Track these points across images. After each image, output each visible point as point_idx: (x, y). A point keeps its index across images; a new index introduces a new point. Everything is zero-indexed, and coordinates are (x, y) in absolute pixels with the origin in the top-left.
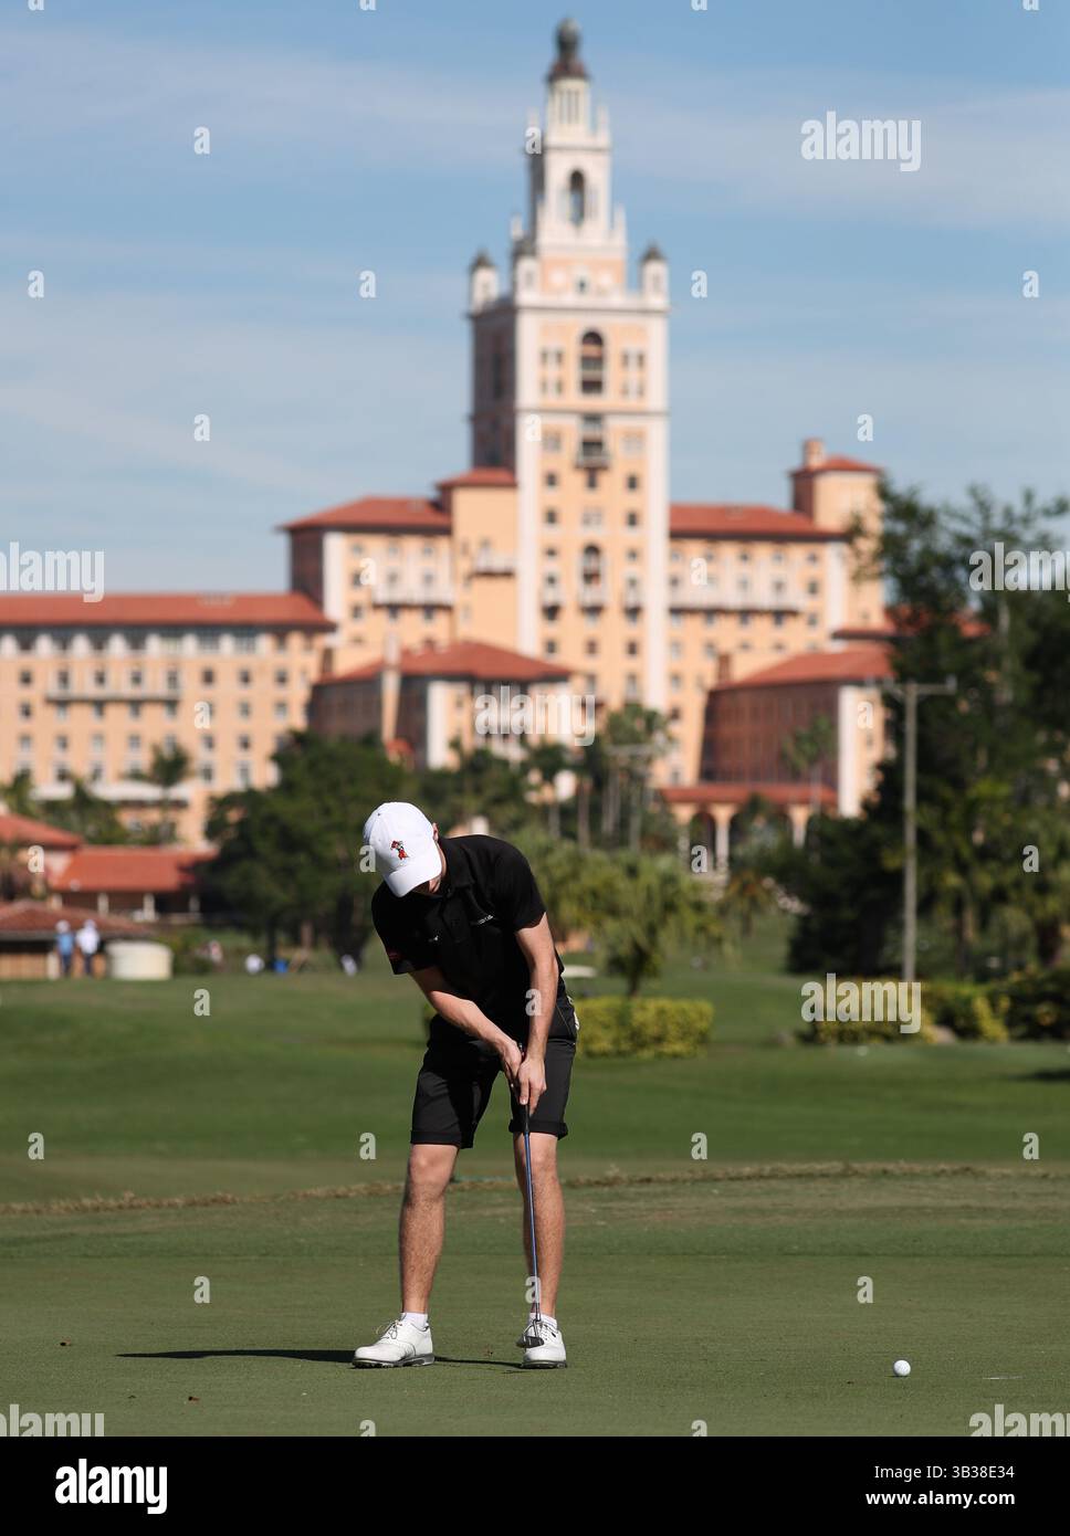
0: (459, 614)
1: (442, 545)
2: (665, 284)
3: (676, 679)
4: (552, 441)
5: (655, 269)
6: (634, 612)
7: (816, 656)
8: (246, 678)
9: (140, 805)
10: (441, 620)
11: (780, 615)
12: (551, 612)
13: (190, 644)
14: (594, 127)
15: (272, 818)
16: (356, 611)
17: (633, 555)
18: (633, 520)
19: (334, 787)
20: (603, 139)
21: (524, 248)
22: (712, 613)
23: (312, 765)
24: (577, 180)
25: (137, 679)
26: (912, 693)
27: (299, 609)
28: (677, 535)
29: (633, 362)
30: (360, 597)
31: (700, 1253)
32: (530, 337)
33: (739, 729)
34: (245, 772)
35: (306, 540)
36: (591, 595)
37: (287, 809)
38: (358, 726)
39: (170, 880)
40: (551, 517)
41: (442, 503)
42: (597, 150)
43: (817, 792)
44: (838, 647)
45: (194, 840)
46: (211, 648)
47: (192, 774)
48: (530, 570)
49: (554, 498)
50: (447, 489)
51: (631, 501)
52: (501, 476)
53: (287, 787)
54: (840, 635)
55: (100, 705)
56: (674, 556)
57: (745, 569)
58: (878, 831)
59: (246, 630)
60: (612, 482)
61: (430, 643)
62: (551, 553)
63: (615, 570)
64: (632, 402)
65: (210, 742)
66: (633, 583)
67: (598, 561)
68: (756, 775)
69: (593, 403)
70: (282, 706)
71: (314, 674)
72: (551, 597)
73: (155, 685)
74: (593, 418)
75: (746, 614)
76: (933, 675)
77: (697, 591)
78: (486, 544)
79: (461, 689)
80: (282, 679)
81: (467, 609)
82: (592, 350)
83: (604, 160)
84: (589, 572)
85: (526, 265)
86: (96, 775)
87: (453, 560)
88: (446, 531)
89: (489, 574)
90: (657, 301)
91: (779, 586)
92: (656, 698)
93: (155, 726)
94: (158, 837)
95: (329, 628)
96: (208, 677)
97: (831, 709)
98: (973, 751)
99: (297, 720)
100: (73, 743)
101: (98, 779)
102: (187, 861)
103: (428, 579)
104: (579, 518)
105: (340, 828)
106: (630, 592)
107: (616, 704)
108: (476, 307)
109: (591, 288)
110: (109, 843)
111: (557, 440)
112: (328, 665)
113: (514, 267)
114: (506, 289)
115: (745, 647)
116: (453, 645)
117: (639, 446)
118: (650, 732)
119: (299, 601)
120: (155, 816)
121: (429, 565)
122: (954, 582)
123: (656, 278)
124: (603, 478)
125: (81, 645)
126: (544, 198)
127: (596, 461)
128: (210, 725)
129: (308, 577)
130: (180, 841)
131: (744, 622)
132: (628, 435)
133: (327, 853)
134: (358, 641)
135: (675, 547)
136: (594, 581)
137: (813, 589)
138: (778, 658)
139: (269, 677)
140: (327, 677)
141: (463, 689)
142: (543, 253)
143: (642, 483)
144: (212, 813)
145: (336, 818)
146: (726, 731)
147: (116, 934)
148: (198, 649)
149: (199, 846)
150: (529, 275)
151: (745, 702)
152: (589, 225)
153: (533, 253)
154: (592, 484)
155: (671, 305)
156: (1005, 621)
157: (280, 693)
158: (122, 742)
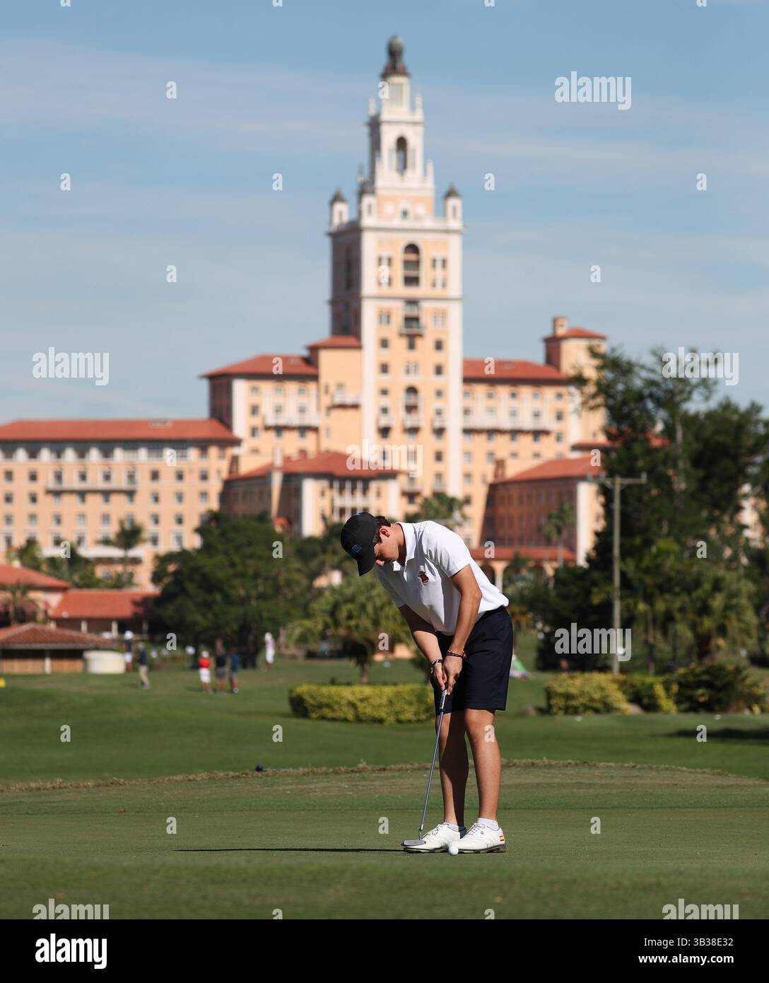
0: (323, 432)
1: (312, 386)
2: (459, 213)
3: (468, 476)
4: (385, 317)
5: (453, 202)
6: (440, 432)
7: (560, 461)
8: (180, 476)
9: (109, 561)
10: (311, 436)
11: (537, 434)
12: (385, 432)
13: (143, 453)
14: (413, 107)
15: (196, 569)
16: (254, 432)
17: (439, 394)
18: (439, 370)
19: (238, 549)
20: (419, 116)
21: (366, 188)
22: (492, 432)
23: (223, 534)
24: (402, 143)
25: (107, 477)
26: (618, 483)
27: (217, 431)
28: (467, 380)
29: (439, 264)
30: (257, 421)
31: (407, 809)
32: (370, 247)
33: (510, 510)
34: (179, 539)
35: (220, 384)
36: (411, 421)
37: (207, 563)
38: (256, 508)
39: (127, 611)
40: (384, 368)
41: (311, 359)
42: (415, 123)
43: (562, 552)
44: (577, 455)
45: (145, 585)
46: (157, 456)
47: (144, 541)
48: (370, 403)
49: (386, 355)
50: (314, 349)
51: (438, 358)
52: (351, 341)
53: (207, 548)
54: (576, 447)
55: (82, 494)
56: (466, 394)
57: (514, 403)
58: (596, 575)
59: (180, 444)
60: (426, 344)
61: (303, 452)
62: (384, 392)
63: (427, 403)
64: (438, 291)
65: (156, 520)
66: (439, 413)
67: (417, 399)
68: (521, 541)
69: (412, 292)
70: (204, 495)
71: (225, 475)
72: (384, 422)
73: (120, 481)
74: (413, 302)
75: (515, 433)
76: (632, 472)
77: (482, 419)
78: (340, 386)
79: (324, 483)
80: (204, 477)
81: (328, 430)
82: (412, 257)
83: (420, 129)
84: (408, 404)
85: (367, 200)
86: (80, 541)
87: (318, 397)
88: (315, 378)
89: (343, 406)
90: (455, 224)
91: (537, 415)
92: (455, 489)
93: (119, 508)
94: (120, 583)
95: (236, 442)
96: (155, 476)
97: (572, 497)
98: (659, 521)
99: (214, 504)
100: (65, 520)
101: (82, 544)
102: (138, 598)
103: (302, 410)
104: (403, 369)
105: (241, 575)
106: (437, 418)
107: (427, 492)
108: (334, 228)
109: (411, 215)
110: (88, 586)
111: (389, 317)
112: (234, 467)
113: (360, 201)
114: (354, 216)
115: (514, 455)
116: (319, 453)
117: (443, 321)
118: (450, 510)
119: (215, 424)
120: (119, 568)
121: (303, 400)
122: (645, 410)
123: (454, 209)
124: (419, 342)
125: (70, 454)
126: (380, 155)
127: (415, 331)
128: (155, 508)
129: (221, 410)
130: (136, 585)
131: (513, 439)
132: (436, 313)
133: (232, 592)
134: (255, 451)
135: (467, 388)
136: (413, 411)
137: (560, 417)
138: (535, 463)
139: (196, 476)
140: (234, 476)
141: (325, 483)
142: (380, 192)
143: (445, 346)
144: (156, 567)
145: (239, 569)
146: (501, 511)
147: (91, 645)
148: (149, 457)
149: (148, 588)
150: (370, 207)
151: (514, 492)
152: (409, 173)
153: (373, 192)
154: (412, 346)
155: (465, 226)
156: (679, 435)
157: (203, 486)
158: (98, 519)
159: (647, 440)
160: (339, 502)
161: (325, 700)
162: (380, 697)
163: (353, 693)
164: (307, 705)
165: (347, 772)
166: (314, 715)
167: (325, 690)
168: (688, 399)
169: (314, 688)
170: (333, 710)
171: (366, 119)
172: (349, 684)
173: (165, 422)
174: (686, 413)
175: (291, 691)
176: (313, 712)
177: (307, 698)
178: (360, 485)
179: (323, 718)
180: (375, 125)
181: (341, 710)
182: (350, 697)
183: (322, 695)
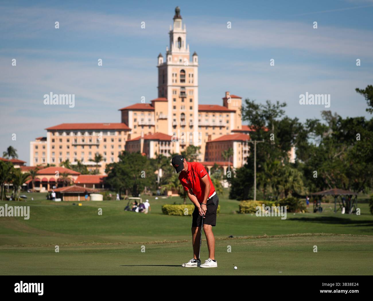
0: (156, 127)
1: (153, 113)
2: (197, 60)
4: (175, 92)
5: (195, 57)
6: (191, 127)
7: (228, 135)
8: (113, 140)
9: (91, 166)
10: (152, 128)
11: (221, 127)
12: (175, 127)
13: (101, 133)
14: (183, 29)
15: (120, 169)
16: (135, 127)
17: (191, 115)
18: (191, 108)
19: (133, 162)
20: (185, 31)
21: (169, 53)
22: (207, 127)
24: (179, 39)
25: (90, 141)
26: (255, 143)
27: (123, 126)
28: (200, 111)
29: (191, 76)
30: (136, 124)
32: (170, 71)
33: (212, 150)
34: (113, 159)
35: (125, 112)
36: (183, 123)
37: (122, 166)
38: (136, 150)
39: (98, 181)
40: (175, 107)
41: (152, 104)
42: (184, 33)
43: (229, 163)
44: (233, 133)
45: (103, 173)
46: (106, 134)
47: (102, 160)
48: (170, 118)
49: (175, 103)
50: (153, 102)
51: (191, 104)
52: (165, 99)
53: (121, 162)
54: (233, 131)
55: (83, 146)
56: (199, 115)
57: (214, 118)
59: (113, 130)
60: (187, 100)
61: (150, 133)
62: (175, 115)
63: (188, 118)
64: (191, 84)
65: (105, 154)
67: (185, 117)
68: (216, 160)
69: (183, 84)
70: (120, 146)
71: (126, 140)
72: (174, 124)
73: (94, 142)
74: (183, 87)
75: (214, 127)
77: (204, 123)
78: (161, 113)
80: (120, 141)
81: (157, 126)
82: (183, 74)
83: (185, 35)
84: (182, 118)
85: (169, 56)
87: (155, 116)
88: (154, 110)
89: (162, 119)
90: (196, 63)
91: (221, 121)
92: (196, 144)
93: (94, 150)
94: (95, 173)
95: (130, 130)
96: (105, 140)
97: (232, 146)
99: (123, 149)
100: (78, 154)
101: (83, 161)
102: (102, 177)
103: (150, 120)
104: (180, 108)
105: (134, 170)
106: (191, 122)
107: (188, 145)
108: (159, 65)
109: (182, 61)
110: (86, 174)
111: (176, 92)
112: (129, 137)
113: (167, 57)
114: (165, 61)
115: (214, 134)
116: (155, 133)
117: (192, 93)
118: (195, 151)
119: (124, 124)
120: (95, 168)
121: (150, 117)
122: (263, 120)
123: (196, 59)
124: (185, 99)
125: (79, 134)
126: (173, 43)
127: (184, 96)
128: (105, 150)
129: (125, 120)
130: (100, 173)
131: (213, 129)
132: (190, 91)
133: (132, 176)
134: (135, 133)
135: (200, 113)
136: (184, 120)
137: (228, 122)
138: (221, 136)
139: (117, 140)
140: (129, 140)
141: (157, 142)
142: (173, 54)
143: (193, 100)
144: (106, 168)
145: (133, 168)
146: (210, 151)
147: (92, 192)
148: (103, 134)
149: (104, 174)
150: (170, 58)
151: (214, 145)
152: (182, 48)
153: (171, 54)
154: (183, 101)
155: (199, 64)
156: (273, 128)
157: (120, 143)
158: (88, 153)
159: (263, 129)
160: (161, 148)
161: (173, 209)
162: (190, 208)
163: (182, 207)
164: (167, 211)
165: (261, 238)
166: (170, 214)
167: (173, 206)
168: (276, 117)
169: (170, 205)
170: (176, 212)
171: (169, 32)
172: (180, 204)
173: (108, 124)
174: (275, 121)
175: (162, 207)
176: (169, 213)
177: (167, 208)
178: (167, 143)
179: (172, 215)
180: (171, 34)
181: (178, 212)
182: (181, 208)
183: (172, 208)
